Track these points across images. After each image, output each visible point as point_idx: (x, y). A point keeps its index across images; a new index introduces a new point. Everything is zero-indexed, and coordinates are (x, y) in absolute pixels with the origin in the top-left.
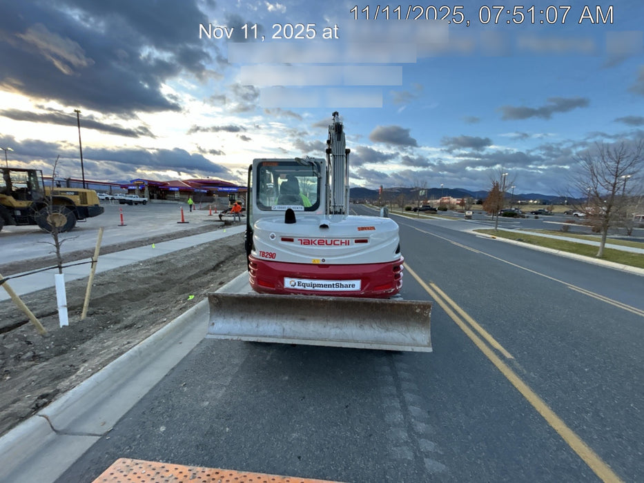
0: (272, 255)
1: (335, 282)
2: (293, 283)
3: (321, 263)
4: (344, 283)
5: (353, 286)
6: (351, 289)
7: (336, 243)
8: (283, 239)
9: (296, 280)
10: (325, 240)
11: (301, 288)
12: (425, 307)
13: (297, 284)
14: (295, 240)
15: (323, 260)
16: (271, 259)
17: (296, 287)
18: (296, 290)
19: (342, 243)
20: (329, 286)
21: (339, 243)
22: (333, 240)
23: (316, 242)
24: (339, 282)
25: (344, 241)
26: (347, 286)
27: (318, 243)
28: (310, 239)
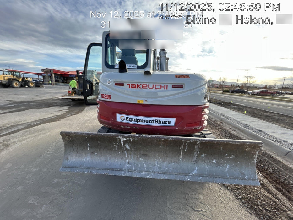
0: (109, 97)
1: (154, 119)
2: (122, 118)
3: (144, 103)
4: (162, 119)
5: (169, 122)
6: (167, 125)
7: (157, 87)
8: (116, 84)
9: (125, 116)
10: (148, 84)
11: (129, 122)
12: (255, 146)
13: (125, 119)
14: (125, 84)
15: (146, 101)
16: (108, 100)
17: (125, 121)
18: (125, 123)
19: (161, 87)
20: (150, 121)
21: (159, 87)
22: (155, 84)
23: (141, 86)
24: (158, 119)
25: (163, 85)
26: (164, 122)
27: (143, 86)
28: (136, 84)
